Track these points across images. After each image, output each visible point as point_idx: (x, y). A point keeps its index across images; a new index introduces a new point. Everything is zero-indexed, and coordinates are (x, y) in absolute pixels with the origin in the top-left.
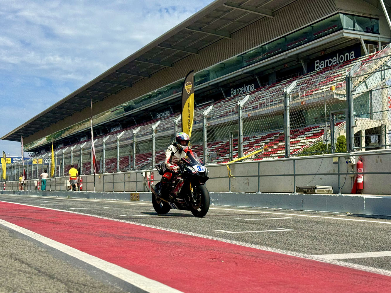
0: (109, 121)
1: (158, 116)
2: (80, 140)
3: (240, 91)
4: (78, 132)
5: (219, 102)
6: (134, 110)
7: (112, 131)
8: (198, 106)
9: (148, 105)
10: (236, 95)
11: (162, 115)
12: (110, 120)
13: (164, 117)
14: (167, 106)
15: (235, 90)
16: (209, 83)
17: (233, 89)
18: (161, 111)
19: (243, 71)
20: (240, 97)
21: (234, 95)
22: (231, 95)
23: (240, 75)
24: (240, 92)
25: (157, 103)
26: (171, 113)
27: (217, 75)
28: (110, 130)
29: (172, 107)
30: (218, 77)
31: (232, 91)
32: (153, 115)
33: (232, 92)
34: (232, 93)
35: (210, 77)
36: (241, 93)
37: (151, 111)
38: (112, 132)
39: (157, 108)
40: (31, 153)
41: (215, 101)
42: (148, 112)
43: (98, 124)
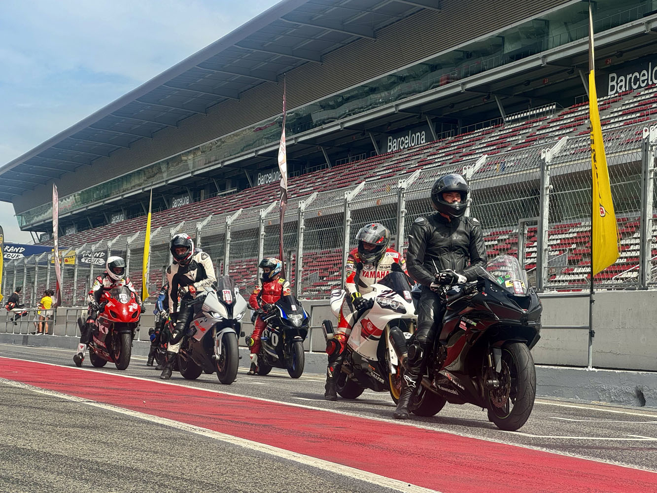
0: (253, 154)
1: (393, 145)
2: (170, 204)
3: (636, 80)
4: (167, 181)
5: (572, 113)
6: (324, 126)
7: (261, 181)
8: (509, 121)
9: (365, 113)
10: (625, 93)
11: (403, 142)
12: (257, 151)
13: (409, 149)
14: (420, 117)
15: (622, 78)
16: (545, 57)
17: (615, 75)
18: (399, 132)
19: (649, 22)
20: (635, 97)
21: (617, 92)
22: (610, 93)
23: (642, 34)
24: (635, 84)
25: (393, 110)
26: (429, 139)
27: (569, 33)
28: (254, 180)
29: (433, 121)
30: (572, 41)
31: (613, 80)
32: (378, 143)
33: (611, 84)
34: (613, 87)
35: (551, 39)
36: (640, 87)
37: (371, 130)
38: (261, 186)
39: (390, 124)
40: (39, 234)
41: (559, 108)
42: (364, 134)
43: (223, 162)
